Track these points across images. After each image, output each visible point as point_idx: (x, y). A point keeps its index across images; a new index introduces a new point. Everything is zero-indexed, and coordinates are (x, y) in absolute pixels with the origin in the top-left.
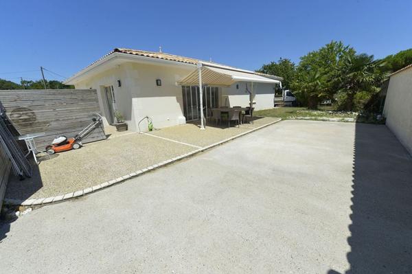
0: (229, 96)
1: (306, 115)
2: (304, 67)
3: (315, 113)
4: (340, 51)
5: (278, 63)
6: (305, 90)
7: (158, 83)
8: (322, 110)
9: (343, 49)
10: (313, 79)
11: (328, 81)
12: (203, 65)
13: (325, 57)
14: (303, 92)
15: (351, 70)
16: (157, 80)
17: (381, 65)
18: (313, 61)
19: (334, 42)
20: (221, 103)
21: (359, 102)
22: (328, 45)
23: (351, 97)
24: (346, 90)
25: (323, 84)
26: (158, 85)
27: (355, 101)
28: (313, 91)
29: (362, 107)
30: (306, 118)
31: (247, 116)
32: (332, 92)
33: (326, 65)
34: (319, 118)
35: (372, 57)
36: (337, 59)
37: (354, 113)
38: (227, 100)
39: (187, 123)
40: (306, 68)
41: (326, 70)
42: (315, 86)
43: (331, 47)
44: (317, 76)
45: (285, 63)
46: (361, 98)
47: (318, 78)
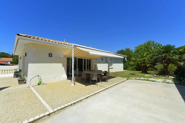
0: (97, 64)
1: (141, 77)
2: (137, 51)
3: (146, 75)
4: (153, 45)
5: (124, 50)
6: (139, 62)
7: (50, 55)
8: (150, 74)
9: (155, 44)
10: (143, 57)
11: (151, 58)
12: (75, 46)
13: (147, 47)
14: (138, 63)
15: (163, 53)
16: (49, 54)
17: (180, 50)
18: (141, 49)
19: (150, 41)
20: (93, 68)
21: (171, 70)
22: (147, 42)
23: (166, 67)
24: (163, 63)
25: (148, 59)
26: (49, 56)
27: (168, 69)
28: (143, 63)
29: (173, 73)
30: (141, 78)
31: (104, 77)
32: (154, 64)
33: (148, 51)
34: (150, 79)
35: (174, 46)
36: (153, 48)
37: (170, 77)
38: (96, 66)
39: (68, 79)
40: (138, 52)
41: (148, 53)
42: (144, 60)
43: (149, 43)
44: (144, 55)
45: (128, 50)
46: (171, 68)
47: (145, 56)
